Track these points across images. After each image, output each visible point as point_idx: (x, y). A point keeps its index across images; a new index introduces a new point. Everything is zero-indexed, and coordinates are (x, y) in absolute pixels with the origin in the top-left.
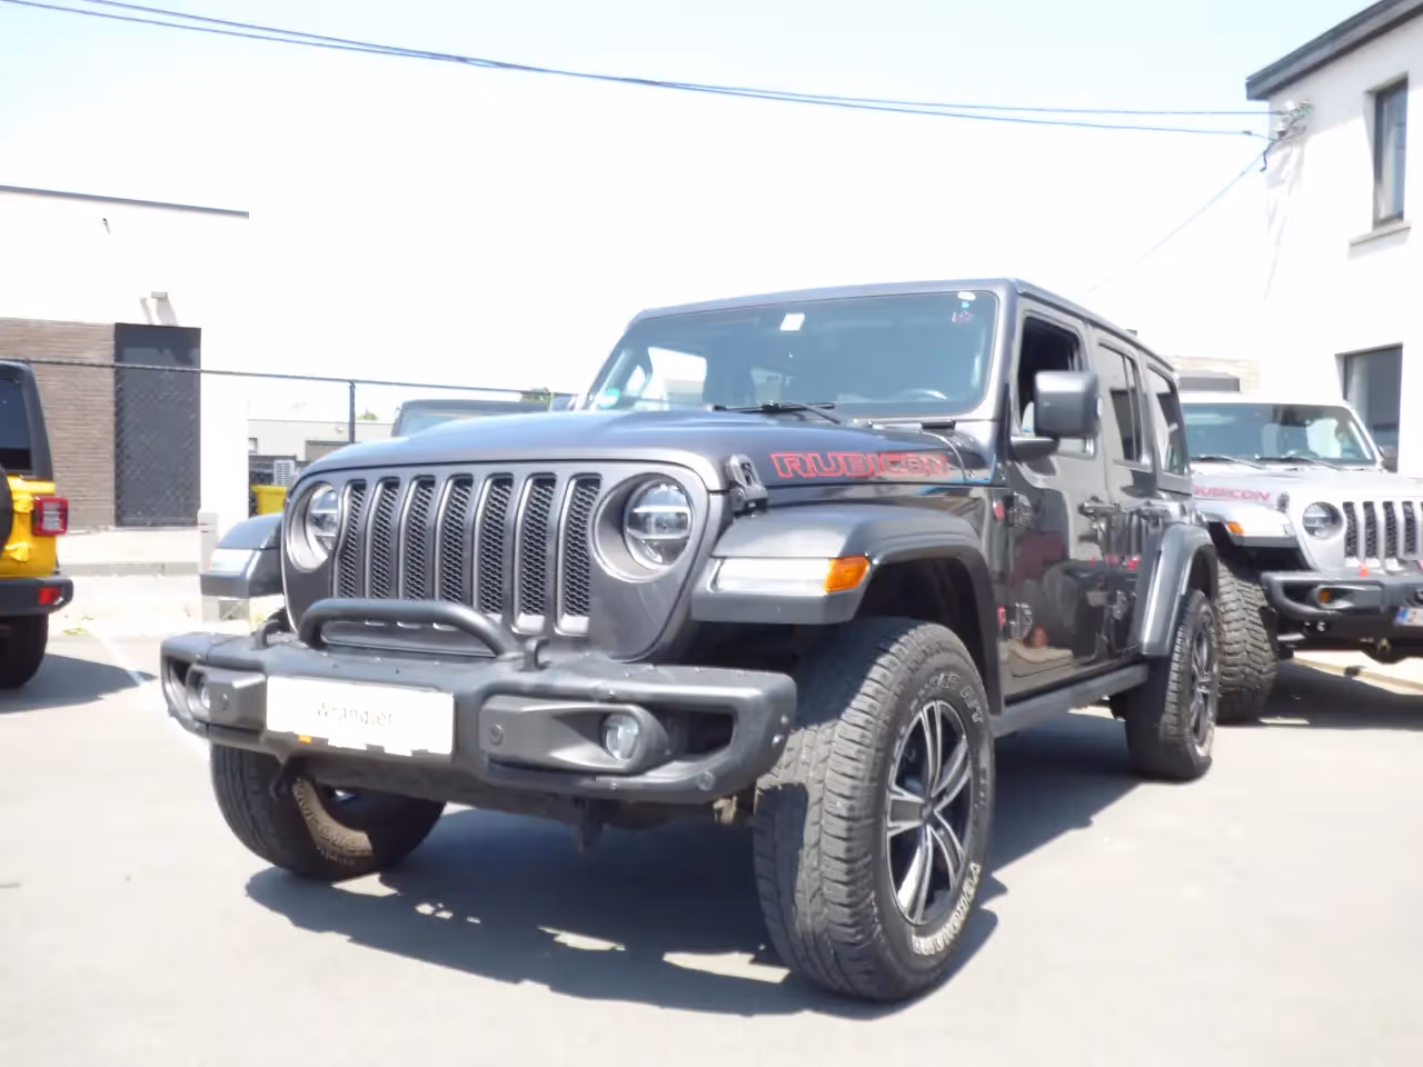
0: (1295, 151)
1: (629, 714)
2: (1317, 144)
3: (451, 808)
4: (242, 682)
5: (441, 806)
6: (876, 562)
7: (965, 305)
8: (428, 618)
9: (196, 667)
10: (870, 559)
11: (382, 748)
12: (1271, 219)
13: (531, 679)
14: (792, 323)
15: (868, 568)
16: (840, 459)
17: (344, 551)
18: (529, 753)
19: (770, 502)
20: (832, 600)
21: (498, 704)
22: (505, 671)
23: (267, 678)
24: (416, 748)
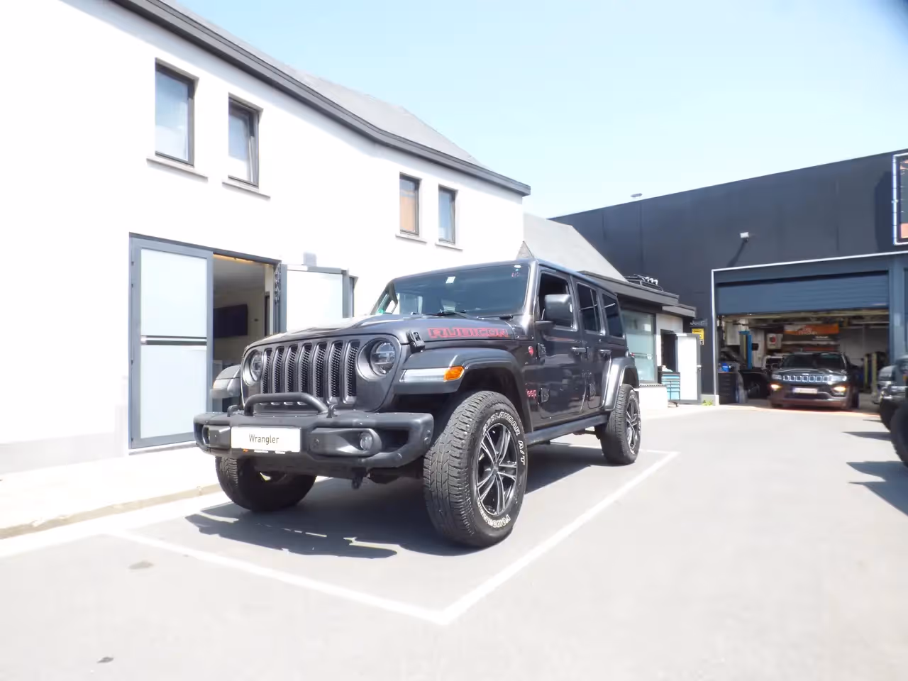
1: (369, 432)
3: (319, 479)
4: (222, 430)
5: (314, 478)
6: (467, 368)
7: (517, 270)
8: (295, 400)
9: (205, 426)
10: (463, 367)
11: (274, 452)
13: (331, 420)
14: (451, 280)
15: (463, 372)
16: (458, 330)
17: (265, 378)
18: (329, 450)
19: (426, 347)
20: (449, 384)
21: (318, 430)
22: (323, 418)
23: (231, 428)
24: (287, 450)
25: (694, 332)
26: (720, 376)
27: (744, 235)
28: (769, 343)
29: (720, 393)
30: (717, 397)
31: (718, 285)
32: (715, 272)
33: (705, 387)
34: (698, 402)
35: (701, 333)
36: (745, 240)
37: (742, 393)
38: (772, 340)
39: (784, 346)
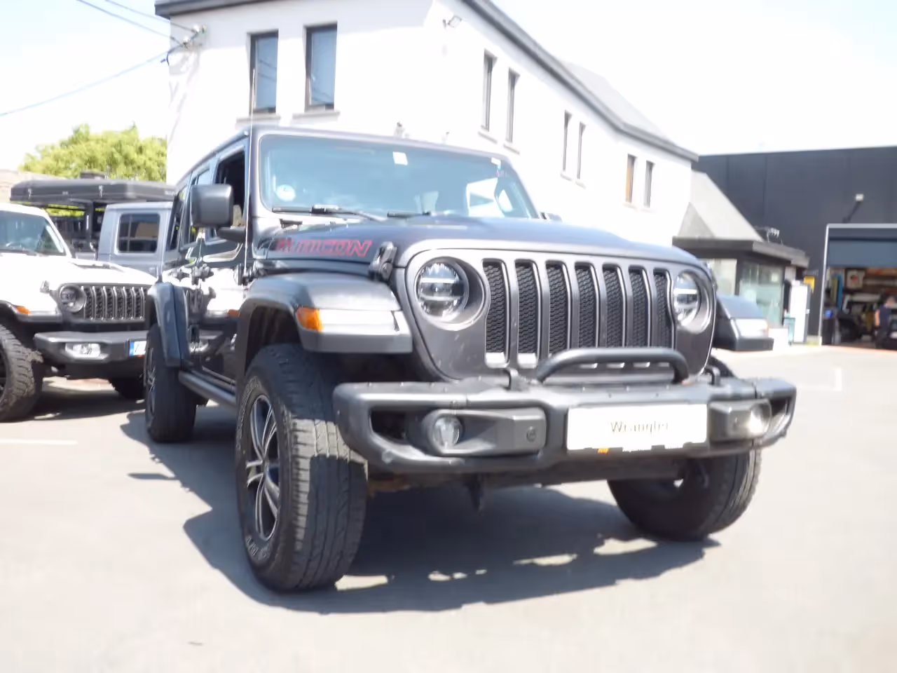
0: (192, 57)
2: (208, 56)
12: (173, 94)
25: (806, 280)
26: (824, 321)
27: (859, 197)
28: (849, 280)
29: (823, 335)
30: (820, 339)
31: (831, 239)
32: (830, 230)
33: (811, 330)
34: (805, 342)
35: (812, 282)
36: (859, 203)
37: (837, 336)
38: (853, 278)
39: (865, 286)
